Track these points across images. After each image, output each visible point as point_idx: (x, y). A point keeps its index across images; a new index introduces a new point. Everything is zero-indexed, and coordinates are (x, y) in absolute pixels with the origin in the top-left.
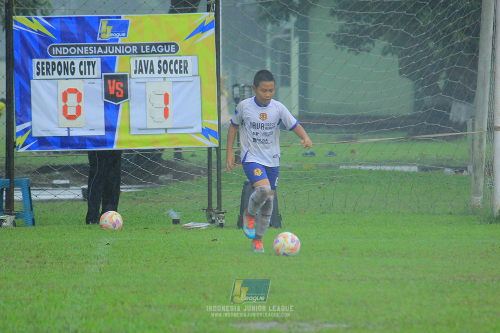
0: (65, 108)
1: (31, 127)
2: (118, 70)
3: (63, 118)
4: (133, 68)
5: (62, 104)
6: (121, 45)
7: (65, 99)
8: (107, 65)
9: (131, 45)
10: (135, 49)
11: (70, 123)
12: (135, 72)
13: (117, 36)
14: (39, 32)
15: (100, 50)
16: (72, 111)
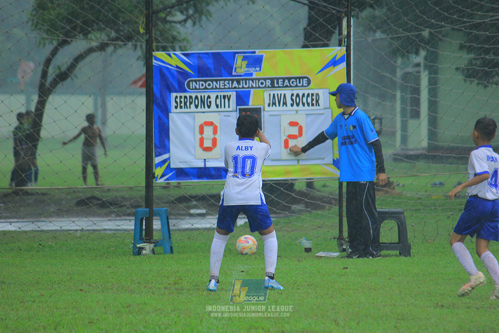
0: (202, 141)
1: (169, 159)
2: (253, 103)
3: (200, 150)
4: (267, 101)
5: (199, 136)
6: (256, 79)
7: (201, 131)
8: (242, 99)
9: (265, 79)
10: (268, 83)
11: (207, 155)
12: (269, 105)
13: (252, 70)
14: (177, 67)
15: (235, 83)
16: (208, 143)
